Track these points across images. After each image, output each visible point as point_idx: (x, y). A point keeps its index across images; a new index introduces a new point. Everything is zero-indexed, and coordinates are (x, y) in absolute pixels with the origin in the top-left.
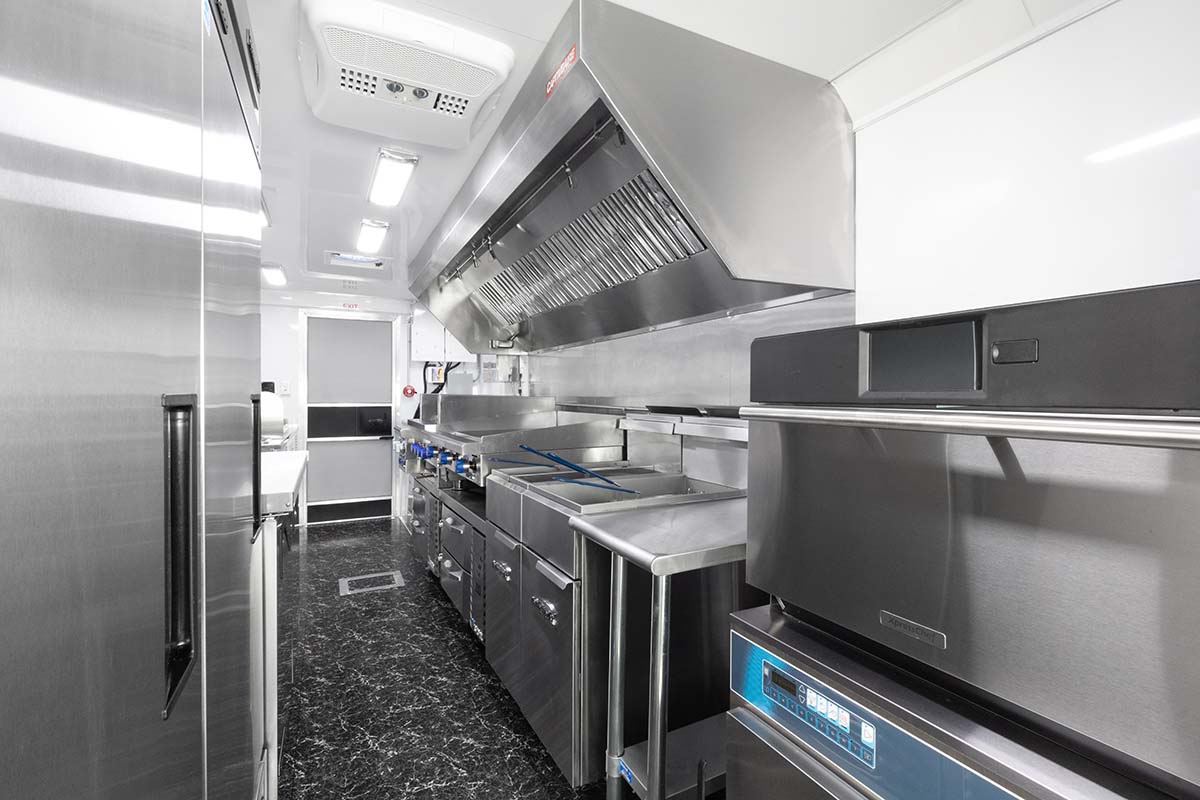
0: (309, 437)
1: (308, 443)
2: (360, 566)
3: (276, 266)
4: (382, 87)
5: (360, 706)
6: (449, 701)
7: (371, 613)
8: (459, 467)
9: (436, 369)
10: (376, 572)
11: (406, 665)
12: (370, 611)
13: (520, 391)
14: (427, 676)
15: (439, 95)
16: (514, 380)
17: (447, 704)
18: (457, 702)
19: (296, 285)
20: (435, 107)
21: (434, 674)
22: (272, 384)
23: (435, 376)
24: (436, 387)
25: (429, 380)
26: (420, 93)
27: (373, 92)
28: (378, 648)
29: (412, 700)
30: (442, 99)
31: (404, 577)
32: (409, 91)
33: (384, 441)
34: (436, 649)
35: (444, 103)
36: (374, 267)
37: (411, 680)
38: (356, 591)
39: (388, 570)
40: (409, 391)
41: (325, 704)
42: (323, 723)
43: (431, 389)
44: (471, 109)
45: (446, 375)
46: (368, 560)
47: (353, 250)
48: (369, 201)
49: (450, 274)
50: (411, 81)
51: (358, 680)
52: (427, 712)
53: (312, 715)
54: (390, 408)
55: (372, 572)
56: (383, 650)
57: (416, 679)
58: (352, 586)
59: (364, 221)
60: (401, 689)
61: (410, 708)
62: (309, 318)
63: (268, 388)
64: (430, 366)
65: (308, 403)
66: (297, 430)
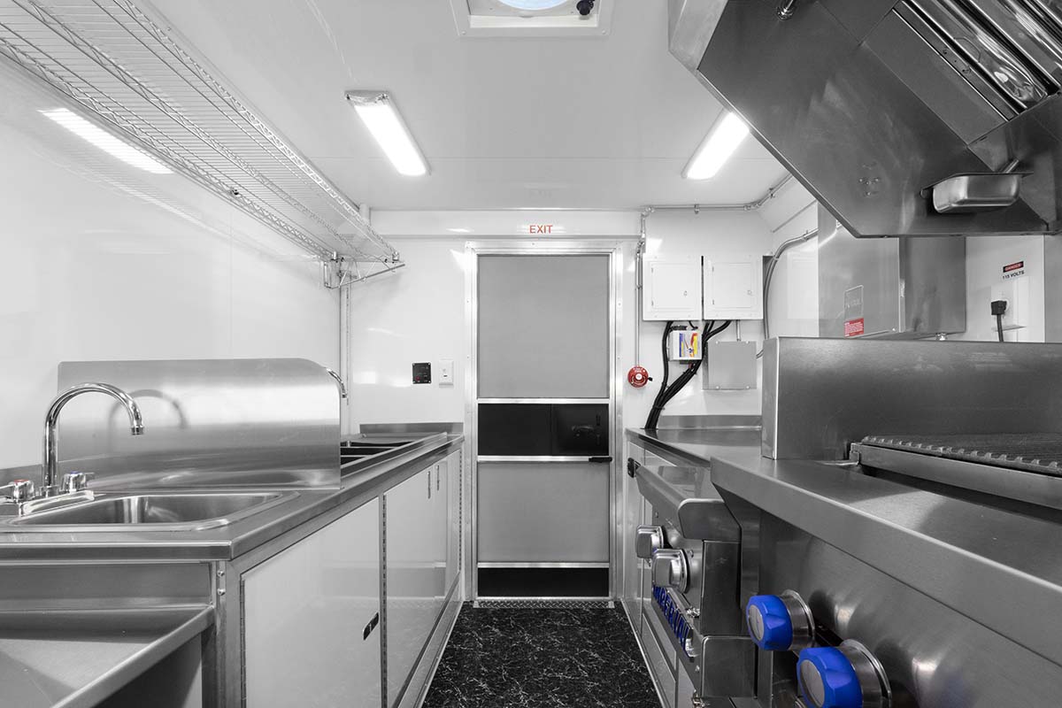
0: (480, 453)
1: (479, 463)
9: (688, 333)
22: (427, 365)
23: (684, 348)
24: (684, 368)
25: (675, 355)
33: (595, 466)
40: (639, 377)
43: (675, 372)
45: (704, 345)
54: (607, 405)
62: (479, 256)
63: (422, 373)
64: (675, 328)
65: (478, 396)
66: (462, 440)
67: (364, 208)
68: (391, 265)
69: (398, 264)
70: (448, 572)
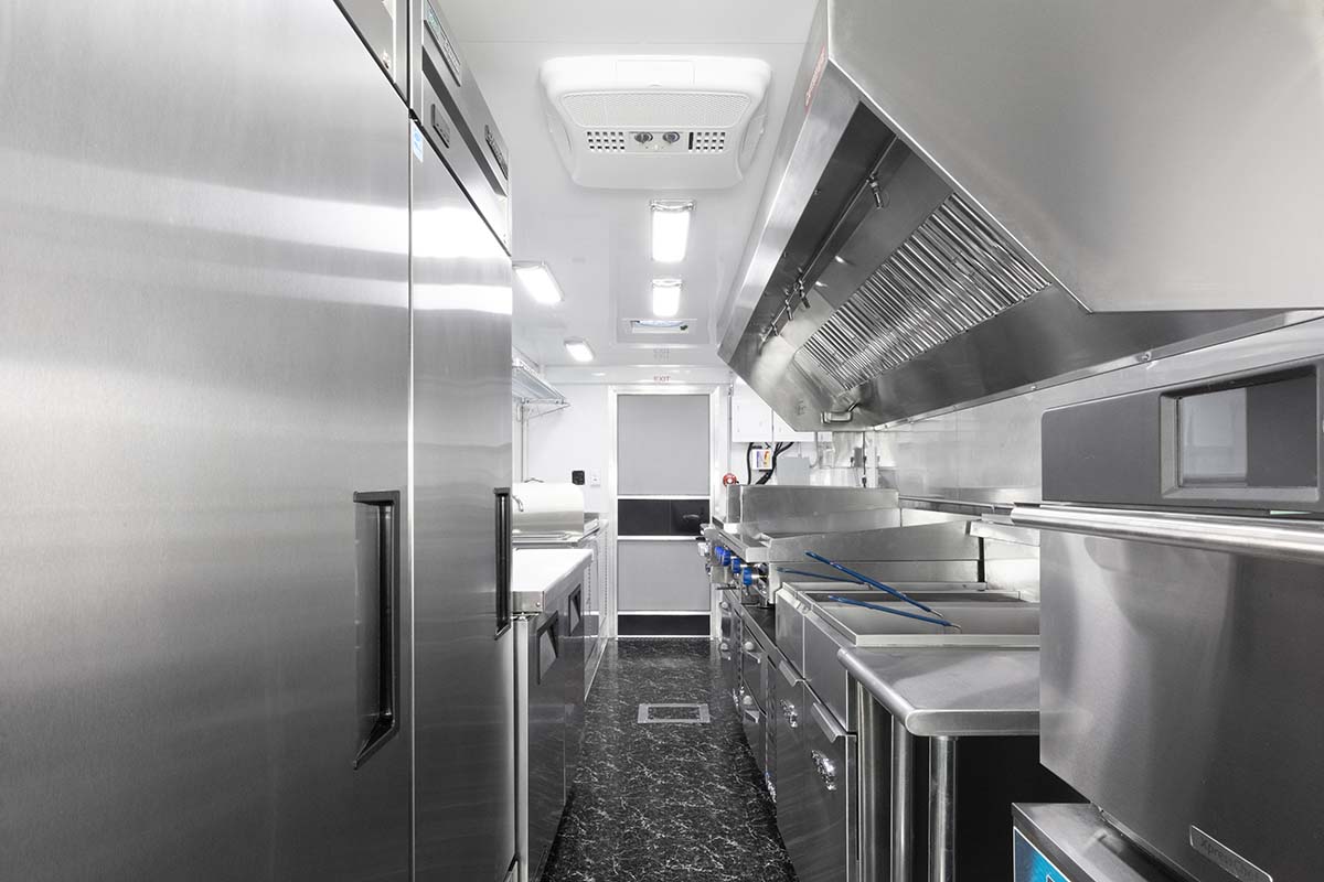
0: (619, 534)
1: (619, 541)
2: (666, 692)
3: (580, 341)
4: (630, 141)
5: (636, 851)
6: (735, 870)
7: (666, 749)
8: (747, 576)
9: (762, 451)
10: (681, 702)
11: (694, 816)
12: (665, 746)
13: (864, 480)
14: (714, 836)
15: (691, 134)
16: (857, 465)
17: (731, 873)
18: (743, 875)
19: (604, 360)
20: (690, 148)
21: (723, 834)
22: (582, 472)
23: (761, 461)
24: (763, 474)
25: (754, 466)
26: (671, 137)
27: (622, 148)
28: (667, 791)
29: (692, 859)
30: (696, 138)
31: (711, 712)
32: (658, 138)
34: (731, 805)
35: (699, 141)
36: (678, 330)
37: (696, 836)
38: (655, 721)
39: (692, 701)
40: (730, 481)
41: (601, 839)
42: (595, 860)
43: (757, 477)
44: (732, 141)
45: (774, 459)
46: (675, 686)
47: (650, 315)
48: (652, 259)
49: (767, 330)
50: (659, 127)
51: (639, 823)
52: (706, 877)
53: (587, 849)
54: (709, 501)
55: (676, 701)
56: (671, 794)
57: (701, 836)
58: (653, 713)
59: (654, 281)
60: (683, 843)
61: (688, 867)
62: (618, 395)
63: (578, 478)
64: (755, 447)
65: (618, 494)
66: (607, 525)
68: (561, 406)
69: (565, 405)
70: (599, 619)
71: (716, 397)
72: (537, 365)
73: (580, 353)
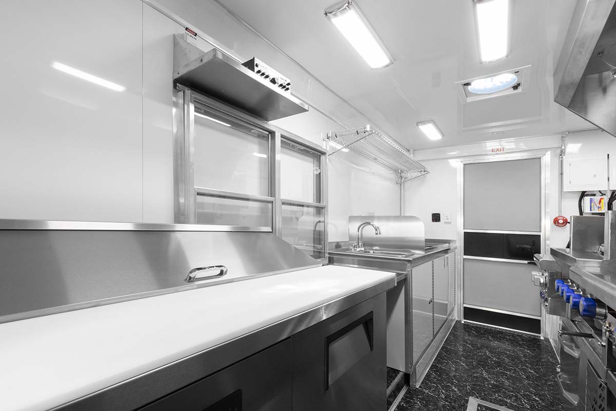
0: (465, 255)
22: (439, 214)
23: (594, 206)
25: (587, 210)
33: (532, 266)
36: (512, 91)
40: (561, 221)
45: (610, 204)
54: (540, 236)
62: (464, 164)
63: (436, 218)
64: (587, 195)
65: (464, 229)
66: (456, 248)
67: (411, 151)
68: (423, 173)
69: (426, 172)
70: (449, 306)
71: (547, 159)
72: (408, 150)
73: (430, 132)
